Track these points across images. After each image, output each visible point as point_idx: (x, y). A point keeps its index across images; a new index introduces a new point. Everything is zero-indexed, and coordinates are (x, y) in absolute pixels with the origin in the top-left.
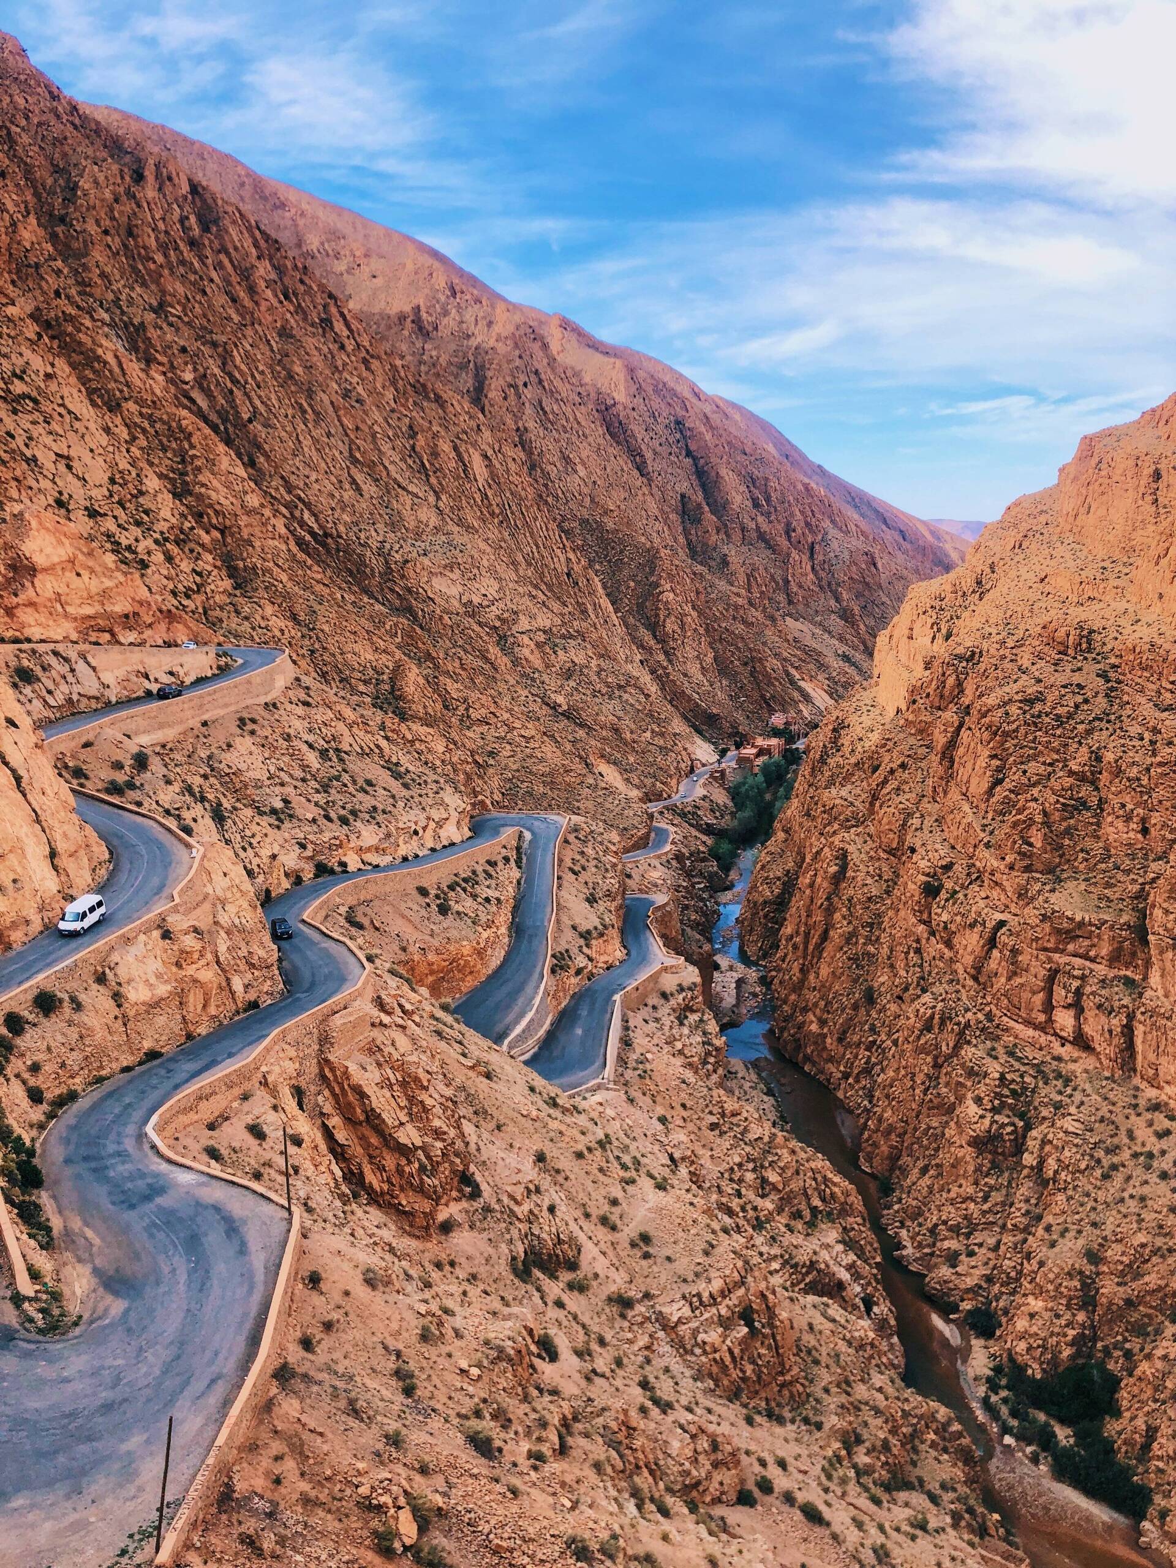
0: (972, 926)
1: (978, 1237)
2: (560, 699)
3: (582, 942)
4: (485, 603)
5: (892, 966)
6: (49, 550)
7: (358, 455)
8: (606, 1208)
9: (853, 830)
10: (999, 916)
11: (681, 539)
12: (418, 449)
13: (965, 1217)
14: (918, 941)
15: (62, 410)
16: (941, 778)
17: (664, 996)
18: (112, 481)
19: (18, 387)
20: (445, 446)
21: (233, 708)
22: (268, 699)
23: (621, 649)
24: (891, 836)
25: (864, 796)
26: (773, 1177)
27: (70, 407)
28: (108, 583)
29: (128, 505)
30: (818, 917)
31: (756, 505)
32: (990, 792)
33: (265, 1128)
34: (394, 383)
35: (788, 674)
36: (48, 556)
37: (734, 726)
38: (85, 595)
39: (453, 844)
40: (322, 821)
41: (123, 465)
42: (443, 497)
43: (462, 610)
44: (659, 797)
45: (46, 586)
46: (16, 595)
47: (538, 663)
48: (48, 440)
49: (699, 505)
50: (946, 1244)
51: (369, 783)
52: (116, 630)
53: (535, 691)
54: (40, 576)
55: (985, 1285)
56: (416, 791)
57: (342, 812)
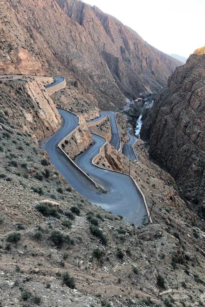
0: (194, 133)
1: (195, 188)
2: (102, 89)
3: (123, 136)
4: (87, 69)
5: (177, 141)
6: (23, 56)
7: (60, 36)
8: (147, 180)
9: (168, 115)
10: (199, 131)
11: (121, 57)
12: (72, 35)
13: (192, 184)
14: (182, 136)
15: (14, 25)
16: (187, 105)
17: (138, 146)
18: (25, 41)
19: (6, 20)
20: (77, 35)
21: (59, 89)
22: (64, 87)
23: (112, 79)
24: (176, 116)
25: (169, 109)
26: (162, 177)
27: (15, 24)
28: (34, 63)
29: (29, 47)
30: (161, 132)
31: (135, 49)
32: (198, 108)
33: (105, 164)
34: (66, 20)
35: (142, 85)
36: (23, 57)
37: (133, 95)
38: (30, 65)
39: (98, 117)
40: (78, 112)
41: (27, 38)
42: (77, 46)
43: (83, 70)
44: (121, 109)
45: (23, 63)
46: (18, 65)
47: (97, 82)
48: (12, 31)
49: (124, 49)
50: (188, 189)
51: (83, 105)
52: (36, 73)
53: (97, 87)
54: (22, 61)
55: (196, 196)
56: (90, 107)
57: (81, 110)
